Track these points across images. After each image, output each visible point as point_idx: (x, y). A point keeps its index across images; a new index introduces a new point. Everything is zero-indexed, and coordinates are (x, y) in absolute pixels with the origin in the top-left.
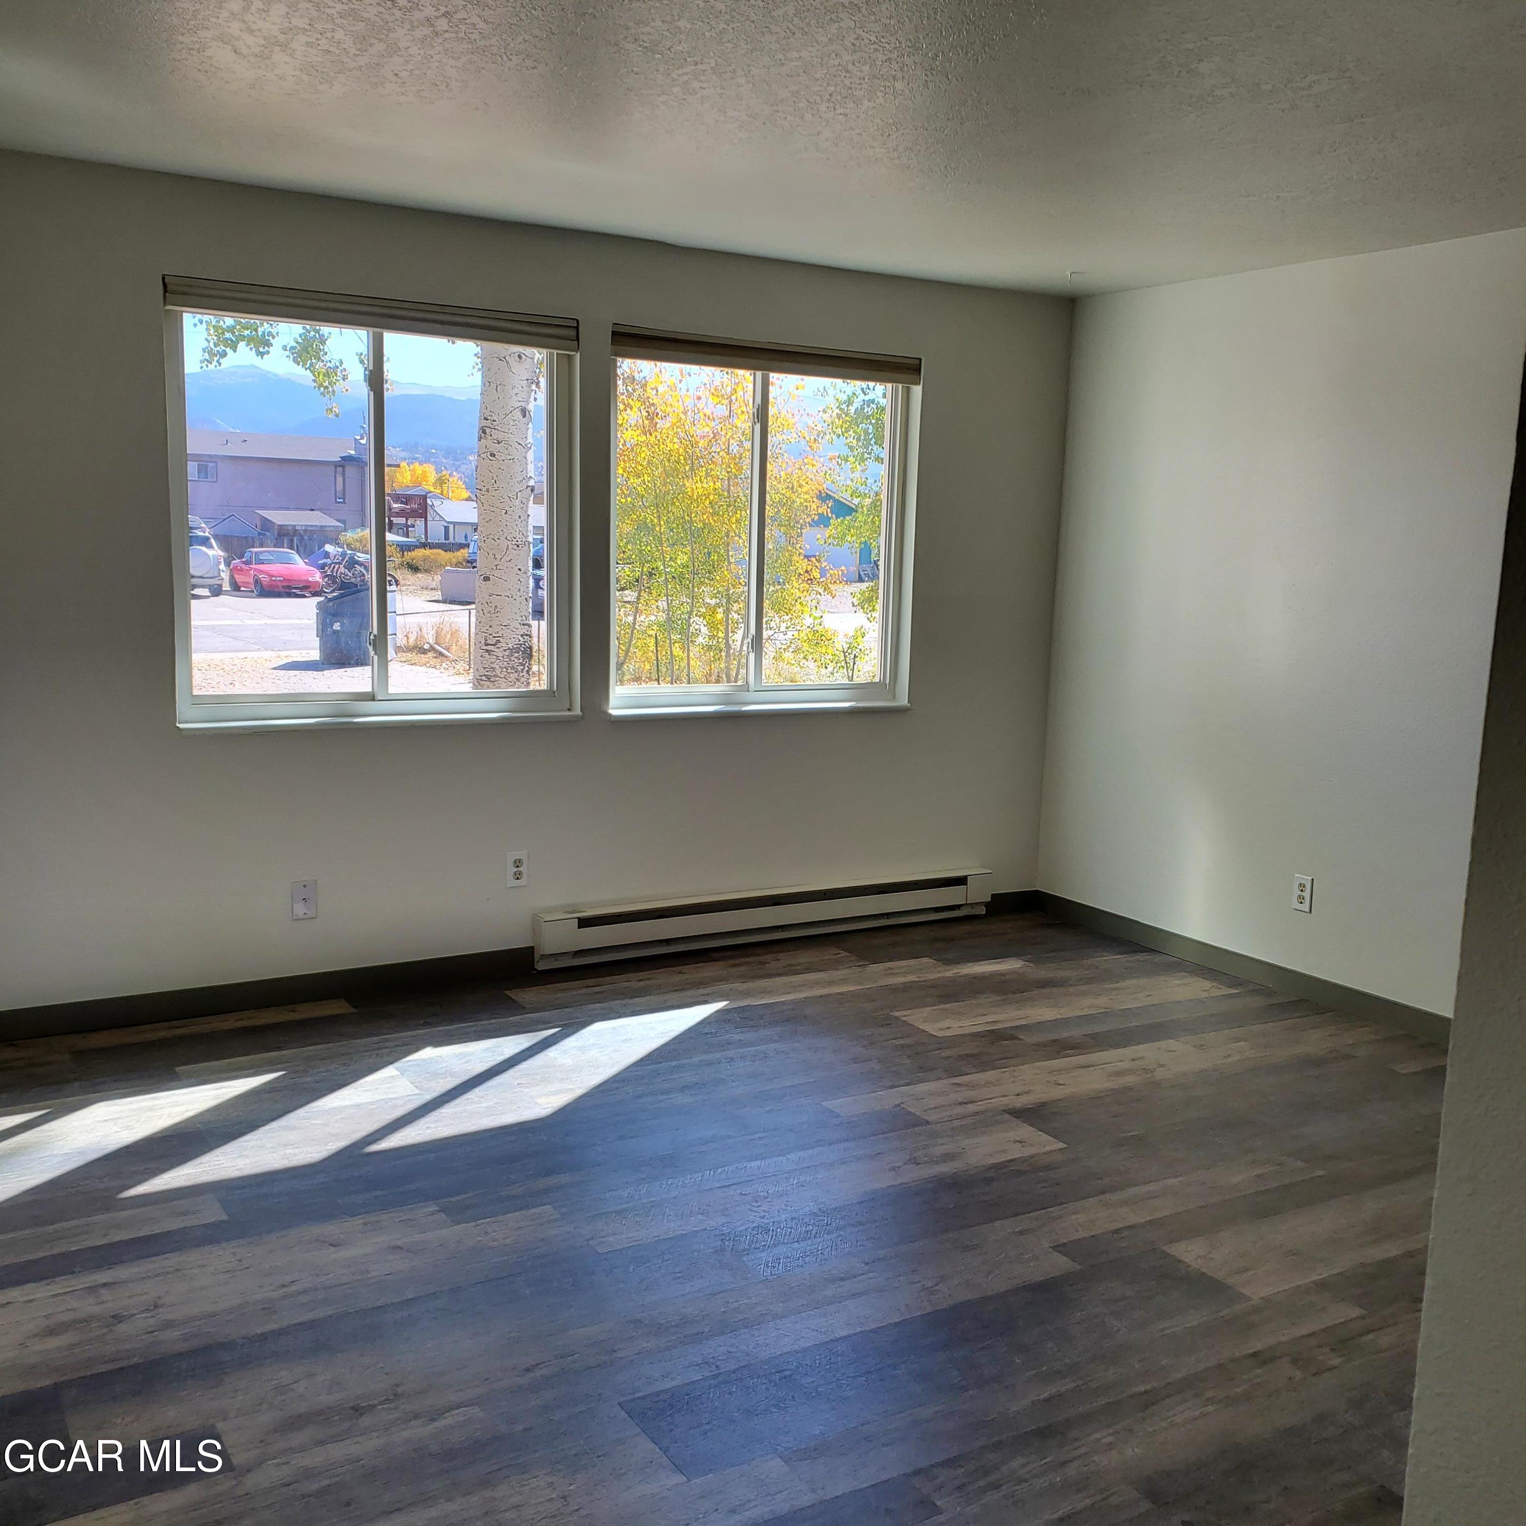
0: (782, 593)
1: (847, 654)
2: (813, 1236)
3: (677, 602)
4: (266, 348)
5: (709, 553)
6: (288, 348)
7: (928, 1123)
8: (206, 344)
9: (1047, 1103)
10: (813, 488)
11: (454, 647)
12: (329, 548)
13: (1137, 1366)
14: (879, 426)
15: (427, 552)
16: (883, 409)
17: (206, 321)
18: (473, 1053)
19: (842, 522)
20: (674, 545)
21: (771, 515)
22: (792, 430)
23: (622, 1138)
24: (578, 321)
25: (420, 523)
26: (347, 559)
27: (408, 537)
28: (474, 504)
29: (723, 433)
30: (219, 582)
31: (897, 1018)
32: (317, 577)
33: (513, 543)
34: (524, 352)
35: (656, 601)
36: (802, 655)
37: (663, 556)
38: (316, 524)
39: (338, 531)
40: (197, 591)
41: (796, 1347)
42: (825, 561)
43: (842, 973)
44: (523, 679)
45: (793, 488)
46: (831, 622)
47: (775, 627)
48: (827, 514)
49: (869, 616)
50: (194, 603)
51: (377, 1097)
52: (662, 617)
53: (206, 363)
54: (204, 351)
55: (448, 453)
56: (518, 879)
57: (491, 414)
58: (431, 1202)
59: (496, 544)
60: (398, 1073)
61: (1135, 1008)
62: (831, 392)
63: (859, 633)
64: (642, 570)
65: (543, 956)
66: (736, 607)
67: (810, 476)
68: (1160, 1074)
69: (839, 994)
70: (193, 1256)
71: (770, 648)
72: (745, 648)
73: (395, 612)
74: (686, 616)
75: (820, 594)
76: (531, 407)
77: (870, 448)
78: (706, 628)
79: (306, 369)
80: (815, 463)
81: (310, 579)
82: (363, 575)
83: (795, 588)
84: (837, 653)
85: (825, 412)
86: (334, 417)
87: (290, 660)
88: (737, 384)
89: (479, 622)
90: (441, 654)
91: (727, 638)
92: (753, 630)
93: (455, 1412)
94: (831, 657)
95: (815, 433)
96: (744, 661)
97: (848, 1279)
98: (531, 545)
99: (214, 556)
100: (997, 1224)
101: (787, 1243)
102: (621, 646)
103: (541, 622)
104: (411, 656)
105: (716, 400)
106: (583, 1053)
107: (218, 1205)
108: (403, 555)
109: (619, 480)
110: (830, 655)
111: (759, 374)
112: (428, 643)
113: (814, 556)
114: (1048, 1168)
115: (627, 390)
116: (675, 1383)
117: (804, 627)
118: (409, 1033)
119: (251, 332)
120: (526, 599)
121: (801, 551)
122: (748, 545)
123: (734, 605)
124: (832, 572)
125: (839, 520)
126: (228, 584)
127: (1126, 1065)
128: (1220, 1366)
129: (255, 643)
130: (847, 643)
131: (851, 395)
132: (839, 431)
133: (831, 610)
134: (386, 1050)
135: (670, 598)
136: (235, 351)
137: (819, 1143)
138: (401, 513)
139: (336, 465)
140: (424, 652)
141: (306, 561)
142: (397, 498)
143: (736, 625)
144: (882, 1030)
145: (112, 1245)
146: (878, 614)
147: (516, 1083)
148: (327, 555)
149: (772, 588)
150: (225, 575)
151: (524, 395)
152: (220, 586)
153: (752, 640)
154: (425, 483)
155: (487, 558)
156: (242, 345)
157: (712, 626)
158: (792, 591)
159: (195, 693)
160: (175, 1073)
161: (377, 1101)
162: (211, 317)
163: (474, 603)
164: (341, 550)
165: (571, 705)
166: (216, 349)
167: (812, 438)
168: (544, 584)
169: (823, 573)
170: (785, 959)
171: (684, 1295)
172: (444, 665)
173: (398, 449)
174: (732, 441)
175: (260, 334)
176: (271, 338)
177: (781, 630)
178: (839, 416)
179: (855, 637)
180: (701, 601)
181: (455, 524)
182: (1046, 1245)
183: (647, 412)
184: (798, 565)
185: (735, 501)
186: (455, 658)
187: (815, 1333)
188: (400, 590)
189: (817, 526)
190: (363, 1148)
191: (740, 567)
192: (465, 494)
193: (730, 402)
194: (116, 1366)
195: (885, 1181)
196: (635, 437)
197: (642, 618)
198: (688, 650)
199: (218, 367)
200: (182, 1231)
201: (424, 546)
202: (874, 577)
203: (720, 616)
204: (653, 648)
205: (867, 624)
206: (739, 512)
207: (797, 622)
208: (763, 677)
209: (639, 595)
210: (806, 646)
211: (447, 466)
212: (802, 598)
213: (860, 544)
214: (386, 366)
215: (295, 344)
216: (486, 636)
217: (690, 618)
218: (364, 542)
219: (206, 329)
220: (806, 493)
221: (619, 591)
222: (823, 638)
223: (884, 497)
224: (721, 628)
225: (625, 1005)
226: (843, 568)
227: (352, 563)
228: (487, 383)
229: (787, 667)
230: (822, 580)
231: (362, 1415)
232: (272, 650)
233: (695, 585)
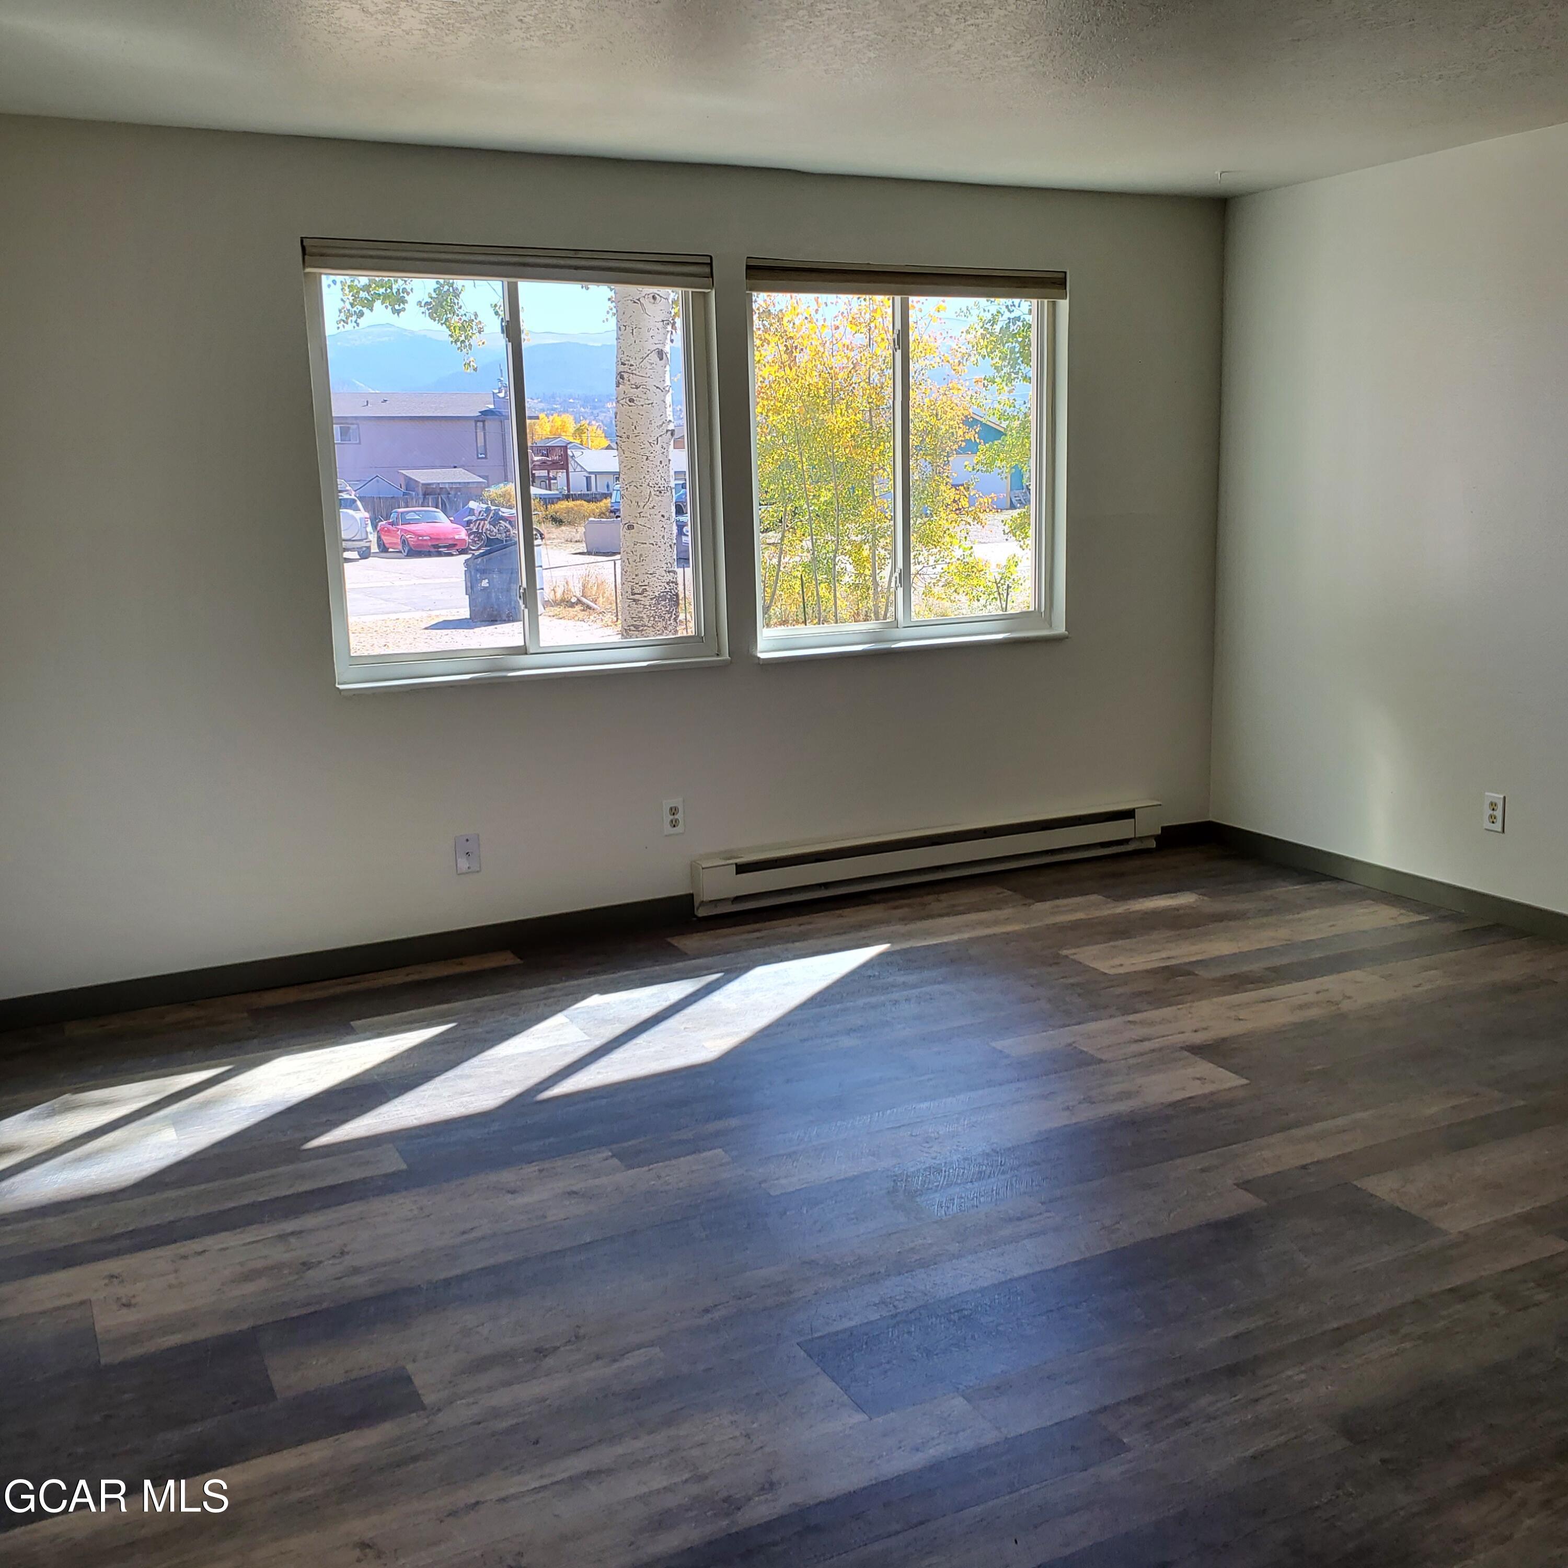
0: (930, 525)
1: (999, 585)
2: (986, 1176)
3: (822, 540)
4: (402, 305)
5: (853, 488)
6: (423, 304)
7: (1101, 1061)
8: (341, 305)
9: (1227, 1038)
10: (959, 413)
11: (601, 599)
12: (472, 504)
13: (1328, 1303)
14: (1025, 345)
15: (571, 504)
16: (1030, 326)
17: (341, 282)
18: (639, 1000)
19: (991, 447)
20: (817, 482)
21: (916, 444)
22: (935, 355)
23: (788, 1081)
24: (711, 257)
25: (561, 475)
26: (491, 515)
27: (550, 490)
28: (615, 453)
29: (863, 363)
30: (367, 544)
31: (1067, 957)
32: (463, 534)
33: (656, 489)
34: (658, 293)
35: (801, 541)
36: (953, 589)
37: (807, 495)
38: (459, 481)
39: (482, 487)
40: (346, 555)
41: (973, 1287)
42: (973, 489)
43: (1007, 912)
44: (670, 627)
45: (937, 415)
46: (981, 552)
47: (923, 561)
48: (975, 440)
49: (1022, 543)
50: (347, 566)
51: (548, 1045)
52: (807, 557)
53: (342, 323)
54: (340, 311)
55: (587, 401)
56: (674, 826)
57: (628, 358)
58: (604, 1148)
59: (638, 491)
60: (568, 1020)
61: (1318, 939)
62: (975, 312)
63: (1011, 562)
64: (786, 510)
65: (702, 903)
66: (882, 542)
67: (955, 401)
68: (1346, 1006)
69: (1004, 933)
70: (377, 1205)
71: (919, 584)
72: (893, 584)
73: (541, 566)
74: (831, 555)
75: (969, 524)
76: (667, 349)
77: (1018, 367)
78: (852, 566)
79: (442, 324)
80: (961, 387)
81: (457, 537)
82: (508, 531)
83: (943, 519)
84: (990, 584)
85: (968, 332)
86: (472, 371)
87: (441, 620)
88: (875, 311)
89: (624, 572)
90: (589, 607)
91: (874, 575)
92: (900, 564)
93: (637, 1352)
94: (984, 589)
95: (959, 355)
96: (892, 598)
97: (1025, 1218)
98: (674, 491)
99: (361, 519)
100: (1179, 1161)
101: (960, 1184)
102: (767, 589)
103: (686, 569)
104: (559, 610)
105: (855, 328)
106: (747, 997)
107: (397, 1154)
108: (547, 508)
109: (758, 419)
110: (982, 586)
111: (898, 298)
112: (575, 596)
113: (962, 485)
114: (1231, 1104)
115: (764, 325)
116: (853, 1323)
117: (954, 560)
118: (576, 982)
119: (386, 290)
120: (670, 546)
121: (948, 480)
122: (892, 478)
123: (881, 540)
124: (981, 500)
125: (987, 445)
126: (376, 546)
127: (1311, 997)
128: (1416, 1302)
129: (405, 604)
130: (999, 574)
131: (995, 313)
132: (984, 352)
133: (981, 540)
134: (552, 1000)
135: (814, 537)
136: (372, 310)
137: (990, 1084)
138: (543, 465)
139: (476, 420)
140: (572, 605)
141: (452, 519)
142: (538, 450)
143: (883, 561)
144: (1050, 969)
145: (299, 1195)
146: (1030, 542)
147: (682, 1028)
148: (471, 512)
149: (919, 521)
150: (373, 537)
151: (661, 337)
152: (369, 548)
153: (900, 574)
154: (564, 434)
155: (630, 506)
156: (378, 304)
157: (858, 563)
158: (940, 523)
159: (352, 655)
160: (352, 1028)
161: (548, 1048)
162: (347, 277)
163: (620, 553)
164: (485, 506)
165: (719, 650)
166: (353, 310)
167: (956, 361)
168: (688, 529)
169: (971, 503)
170: (946, 900)
171: (858, 1236)
172: (592, 617)
173: (536, 401)
174: (872, 370)
175: (394, 291)
176: (405, 295)
177: (930, 564)
178: (983, 337)
179: (1007, 567)
180: (846, 538)
181: (596, 474)
182: (1230, 1182)
183: (785, 346)
184: (945, 495)
185: (878, 433)
186: (602, 610)
187: (993, 1273)
188: (546, 545)
189: (965, 453)
190: (535, 1096)
191: (885, 501)
192: (606, 443)
193: (869, 330)
194: (312, 1309)
195: (1062, 1120)
196: (773, 373)
197: (787, 559)
198: (835, 590)
199: (357, 328)
200: (364, 1181)
201: (567, 497)
202: (1025, 502)
203: (866, 553)
204: (798, 588)
205: (1019, 552)
206: (882, 443)
207: (946, 554)
208: (913, 614)
209: (783, 536)
210: (956, 580)
211: (586, 416)
212: (951, 530)
213: (1011, 468)
214: (522, 316)
215: (429, 300)
216: (633, 586)
217: (835, 557)
218: (508, 497)
219: (342, 289)
220: (951, 419)
221: (762, 532)
222: (974, 569)
223: (1032, 418)
224: (868, 565)
225: (787, 950)
226: (993, 495)
227: (497, 519)
228: (621, 328)
229: (937, 602)
230: (970, 509)
231: (545, 1356)
232: (423, 610)
233: (840, 522)
